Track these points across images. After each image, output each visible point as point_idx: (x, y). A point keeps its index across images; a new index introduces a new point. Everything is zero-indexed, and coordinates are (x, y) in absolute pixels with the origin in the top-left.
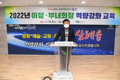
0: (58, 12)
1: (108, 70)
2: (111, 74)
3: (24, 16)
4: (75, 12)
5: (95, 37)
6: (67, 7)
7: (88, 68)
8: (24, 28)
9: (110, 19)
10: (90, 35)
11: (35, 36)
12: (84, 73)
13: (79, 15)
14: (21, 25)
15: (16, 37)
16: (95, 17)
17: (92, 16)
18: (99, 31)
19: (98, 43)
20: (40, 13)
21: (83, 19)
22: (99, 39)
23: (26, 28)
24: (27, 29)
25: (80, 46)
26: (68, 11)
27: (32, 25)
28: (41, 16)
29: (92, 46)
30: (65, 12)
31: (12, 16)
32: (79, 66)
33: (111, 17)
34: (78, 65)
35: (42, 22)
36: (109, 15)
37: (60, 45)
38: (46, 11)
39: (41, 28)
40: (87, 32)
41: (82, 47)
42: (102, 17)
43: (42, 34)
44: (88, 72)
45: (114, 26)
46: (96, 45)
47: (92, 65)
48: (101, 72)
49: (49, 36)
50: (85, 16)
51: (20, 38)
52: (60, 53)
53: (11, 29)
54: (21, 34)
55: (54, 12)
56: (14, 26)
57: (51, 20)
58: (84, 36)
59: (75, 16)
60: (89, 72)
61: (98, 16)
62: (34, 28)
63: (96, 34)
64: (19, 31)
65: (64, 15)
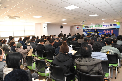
0: (97, 25)
3: (88, 27)
4: (103, 25)
5: (111, 33)
10: (109, 32)
13: (104, 26)
17: (109, 26)
18: (112, 30)
24: (89, 31)
26: (101, 25)
27: (90, 29)
28: (93, 27)
36: (115, 25)
38: (94, 25)
39: (92, 30)
40: (107, 31)
42: (113, 25)
45: (118, 28)
50: (106, 26)
51: (86, 33)
53: (84, 31)
55: (96, 25)
56: (85, 30)
59: (103, 26)
61: (111, 25)
64: (86, 31)
65: (99, 26)
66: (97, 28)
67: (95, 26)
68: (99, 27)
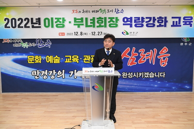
0: (90, 16)
1: (179, 117)
2: (184, 124)
3: (30, 24)
4: (121, 16)
5: (158, 61)
6: (107, 8)
7: (144, 115)
8: (31, 45)
9: (184, 27)
10: (149, 56)
11: (50, 59)
12: (136, 122)
13: (128, 21)
14: (24, 41)
15: (16, 61)
16: (157, 24)
17: (151, 22)
18: (165, 50)
19: (162, 70)
20: (58, 19)
21: (134, 29)
22: (164, 64)
23: (34, 45)
24: (36, 47)
25: (131, 75)
26: (108, 15)
27: (45, 40)
28: (61, 23)
29: (152, 75)
30: (103, 16)
31: (9, 25)
32: (128, 110)
33: (185, 24)
34: (127, 108)
35: (63, 34)
36: (182, 20)
37: (92, 73)
39: (61, 46)
40: (142, 51)
41: (134, 78)
42: (170, 23)
43: (62, 56)
44: (143, 120)
45: (192, 40)
46: (160, 75)
47: (151, 109)
48: (166, 121)
49: (76, 59)
51: (23, 62)
52: (93, 87)
54: (24, 56)
55: (84, 16)
57: (79, 30)
58: (138, 58)
59: (121, 22)
60: (145, 121)
61: (163, 22)
62: (49, 45)
63: (158, 54)
64: (22, 51)
65: (102, 22)
66: (88, 33)
67: (78, 22)
68: (97, 30)
